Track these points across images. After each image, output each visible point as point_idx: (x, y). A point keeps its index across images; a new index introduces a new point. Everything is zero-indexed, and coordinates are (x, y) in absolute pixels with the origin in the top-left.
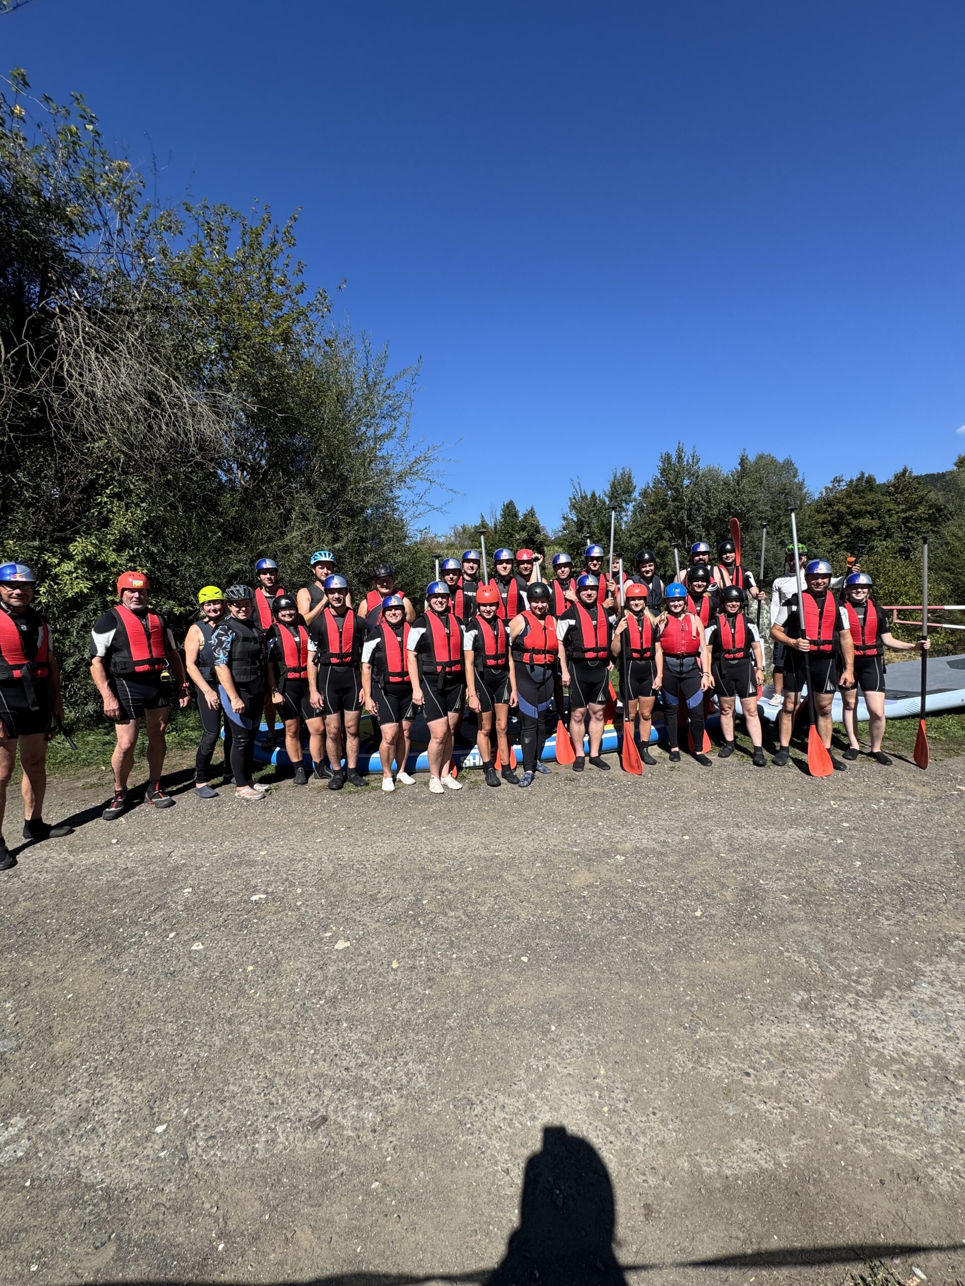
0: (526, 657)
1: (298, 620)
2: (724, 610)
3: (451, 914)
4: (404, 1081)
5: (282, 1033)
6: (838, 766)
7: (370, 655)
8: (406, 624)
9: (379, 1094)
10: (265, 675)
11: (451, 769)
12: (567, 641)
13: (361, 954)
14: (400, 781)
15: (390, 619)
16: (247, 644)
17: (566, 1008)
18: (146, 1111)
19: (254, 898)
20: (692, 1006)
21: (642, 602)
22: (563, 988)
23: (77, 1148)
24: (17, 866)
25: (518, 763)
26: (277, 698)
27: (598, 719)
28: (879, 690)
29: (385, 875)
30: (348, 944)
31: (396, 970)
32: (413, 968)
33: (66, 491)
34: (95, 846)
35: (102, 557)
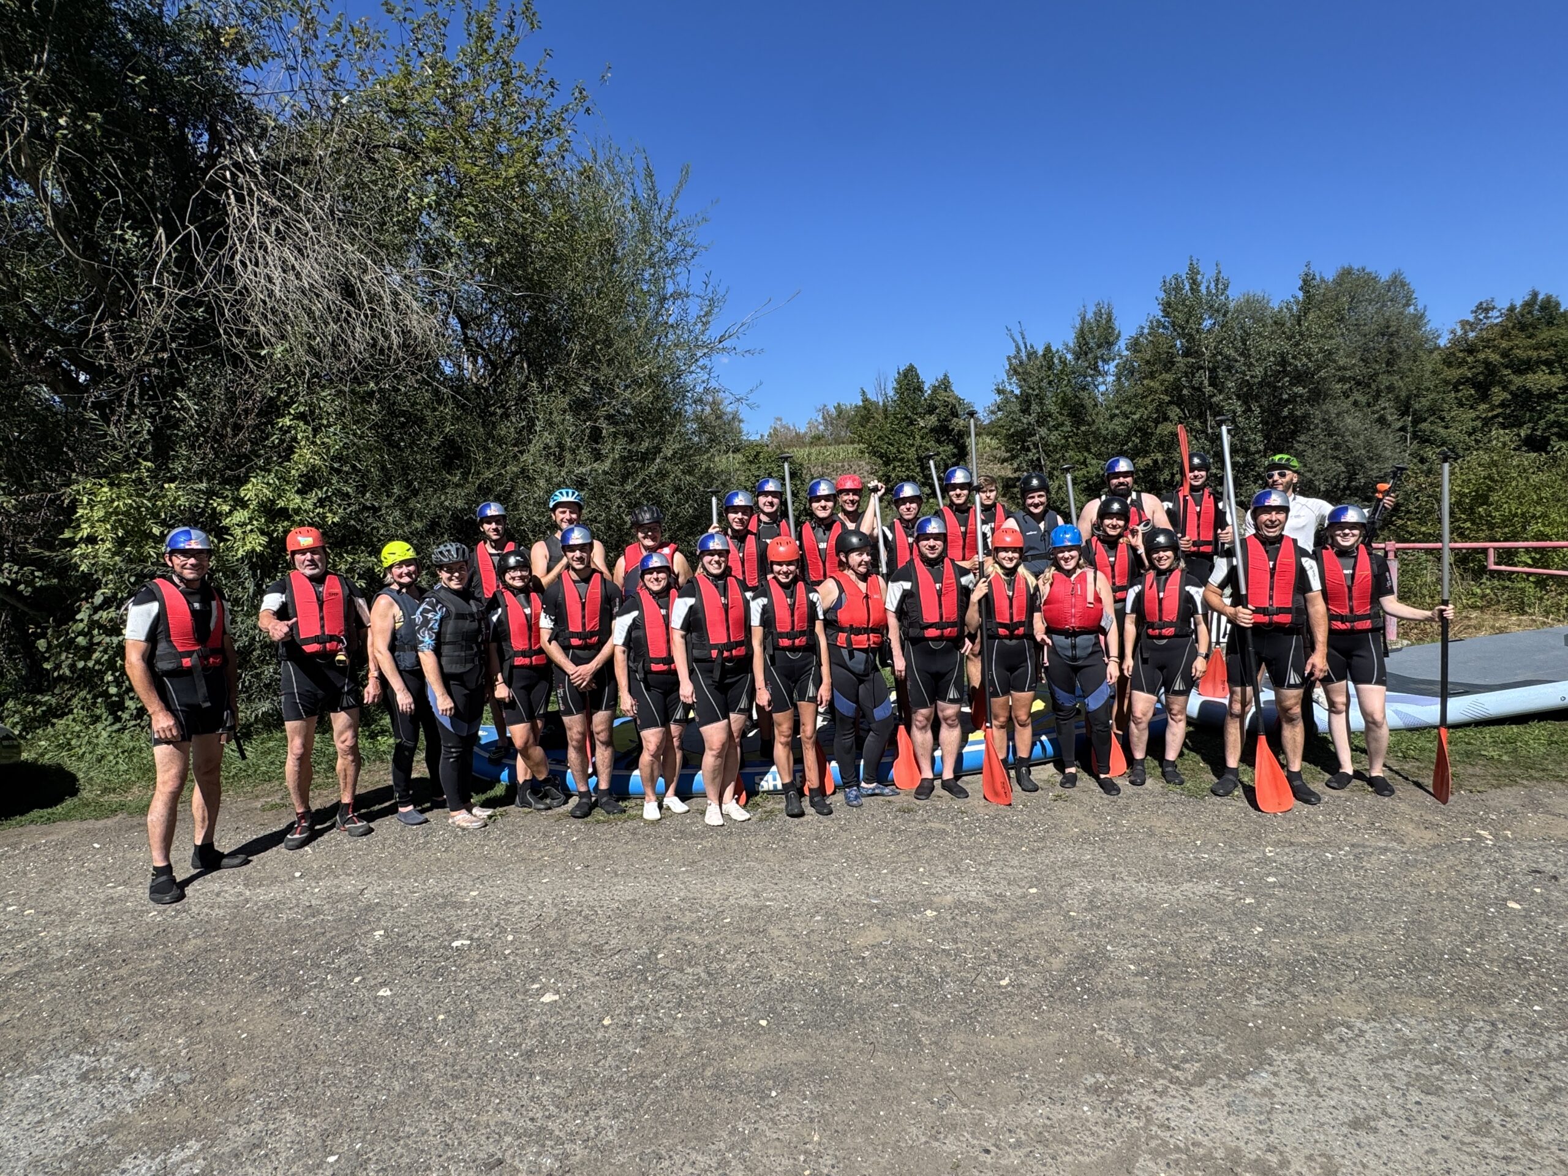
0: (842, 637)
1: (532, 585)
3: (690, 970)
4: (592, 1135)
5: (468, 1082)
6: (1303, 794)
7: (624, 634)
8: (673, 591)
9: (562, 1144)
10: (485, 662)
11: (737, 792)
12: (901, 613)
13: (569, 1009)
14: (668, 808)
15: (650, 585)
16: (461, 622)
17: (796, 1075)
18: (318, 1143)
19: (455, 944)
20: (953, 1082)
21: (1016, 555)
22: (801, 1055)
24: (185, 900)
26: (502, 691)
27: (951, 726)
28: (1378, 683)
29: (619, 924)
30: (557, 997)
31: (607, 1027)
32: (627, 1026)
33: (239, 415)
34: (275, 880)
35: (281, 504)
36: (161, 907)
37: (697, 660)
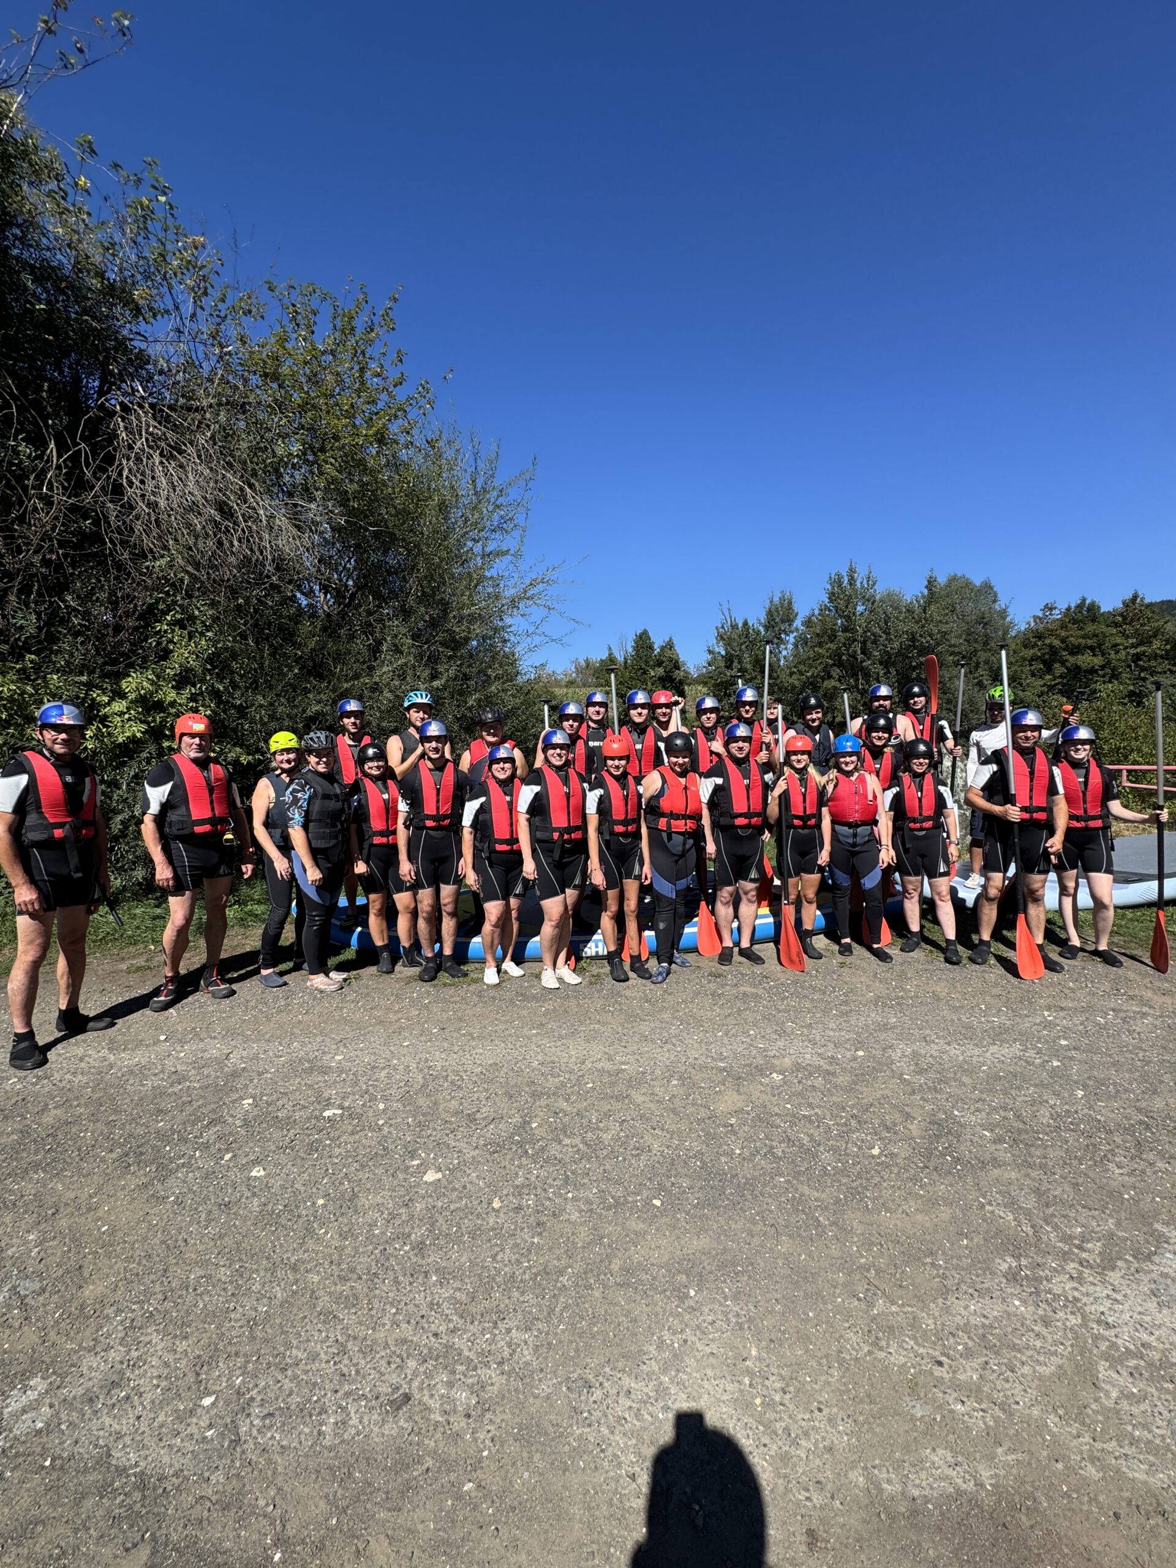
0: (662, 823)
1: (388, 774)
2: (908, 769)
3: (567, 1141)
4: (506, 1354)
5: (358, 1286)
6: (1051, 966)
7: (472, 817)
8: (516, 780)
9: (475, 1369)
10: (347, 840)
11: (568, 959)
12: (712, 804)
13: (454, 1189)
14: (506, 972)
15: (497, 774)
16: (327, 802)
17: (708, 1268)
18: (191, 1377)
19: (327, 1114)
20: (868, 1270)
21: (805, 757)
22: (703, 1242)
23: (108, 1421)
24: (48, 1066)
25: (650, 953)
26: (361, 868)
27: (750, 901)
28: (1106, 872)
29: (487, 1090)
30: (439, 1175)
31: (498, 1211)
32: (519, 1209)
33: (120, 617)
34: (140, 1043)
35: (159, 696)
36: (23, 1073)
37: (539, 841)
